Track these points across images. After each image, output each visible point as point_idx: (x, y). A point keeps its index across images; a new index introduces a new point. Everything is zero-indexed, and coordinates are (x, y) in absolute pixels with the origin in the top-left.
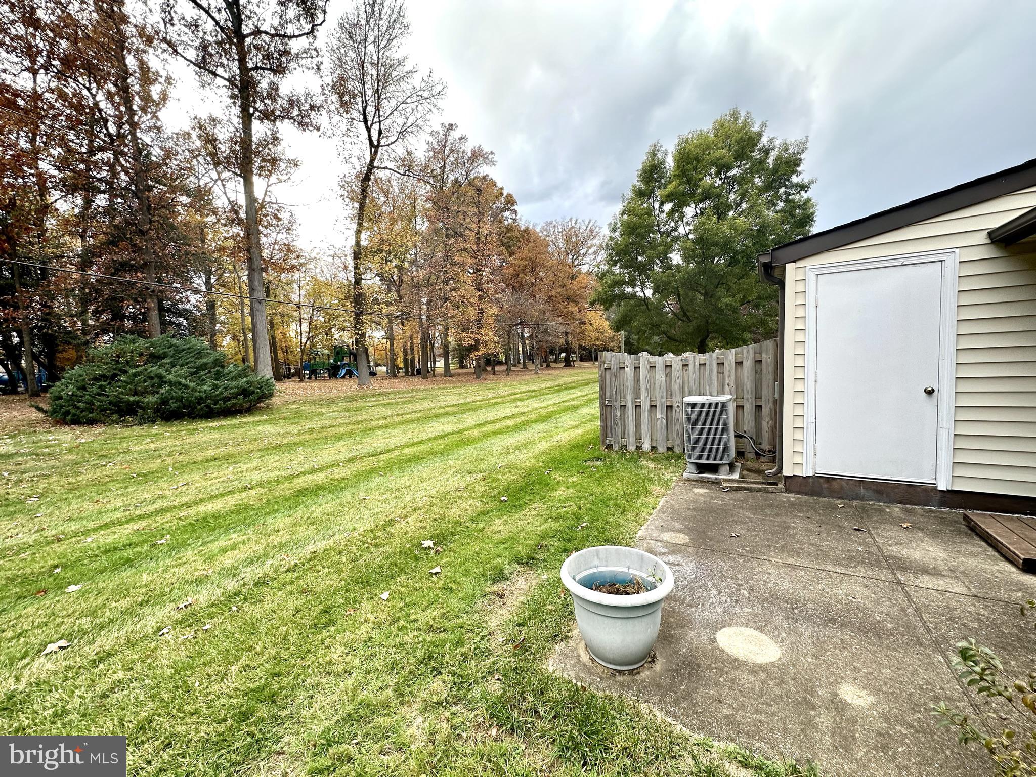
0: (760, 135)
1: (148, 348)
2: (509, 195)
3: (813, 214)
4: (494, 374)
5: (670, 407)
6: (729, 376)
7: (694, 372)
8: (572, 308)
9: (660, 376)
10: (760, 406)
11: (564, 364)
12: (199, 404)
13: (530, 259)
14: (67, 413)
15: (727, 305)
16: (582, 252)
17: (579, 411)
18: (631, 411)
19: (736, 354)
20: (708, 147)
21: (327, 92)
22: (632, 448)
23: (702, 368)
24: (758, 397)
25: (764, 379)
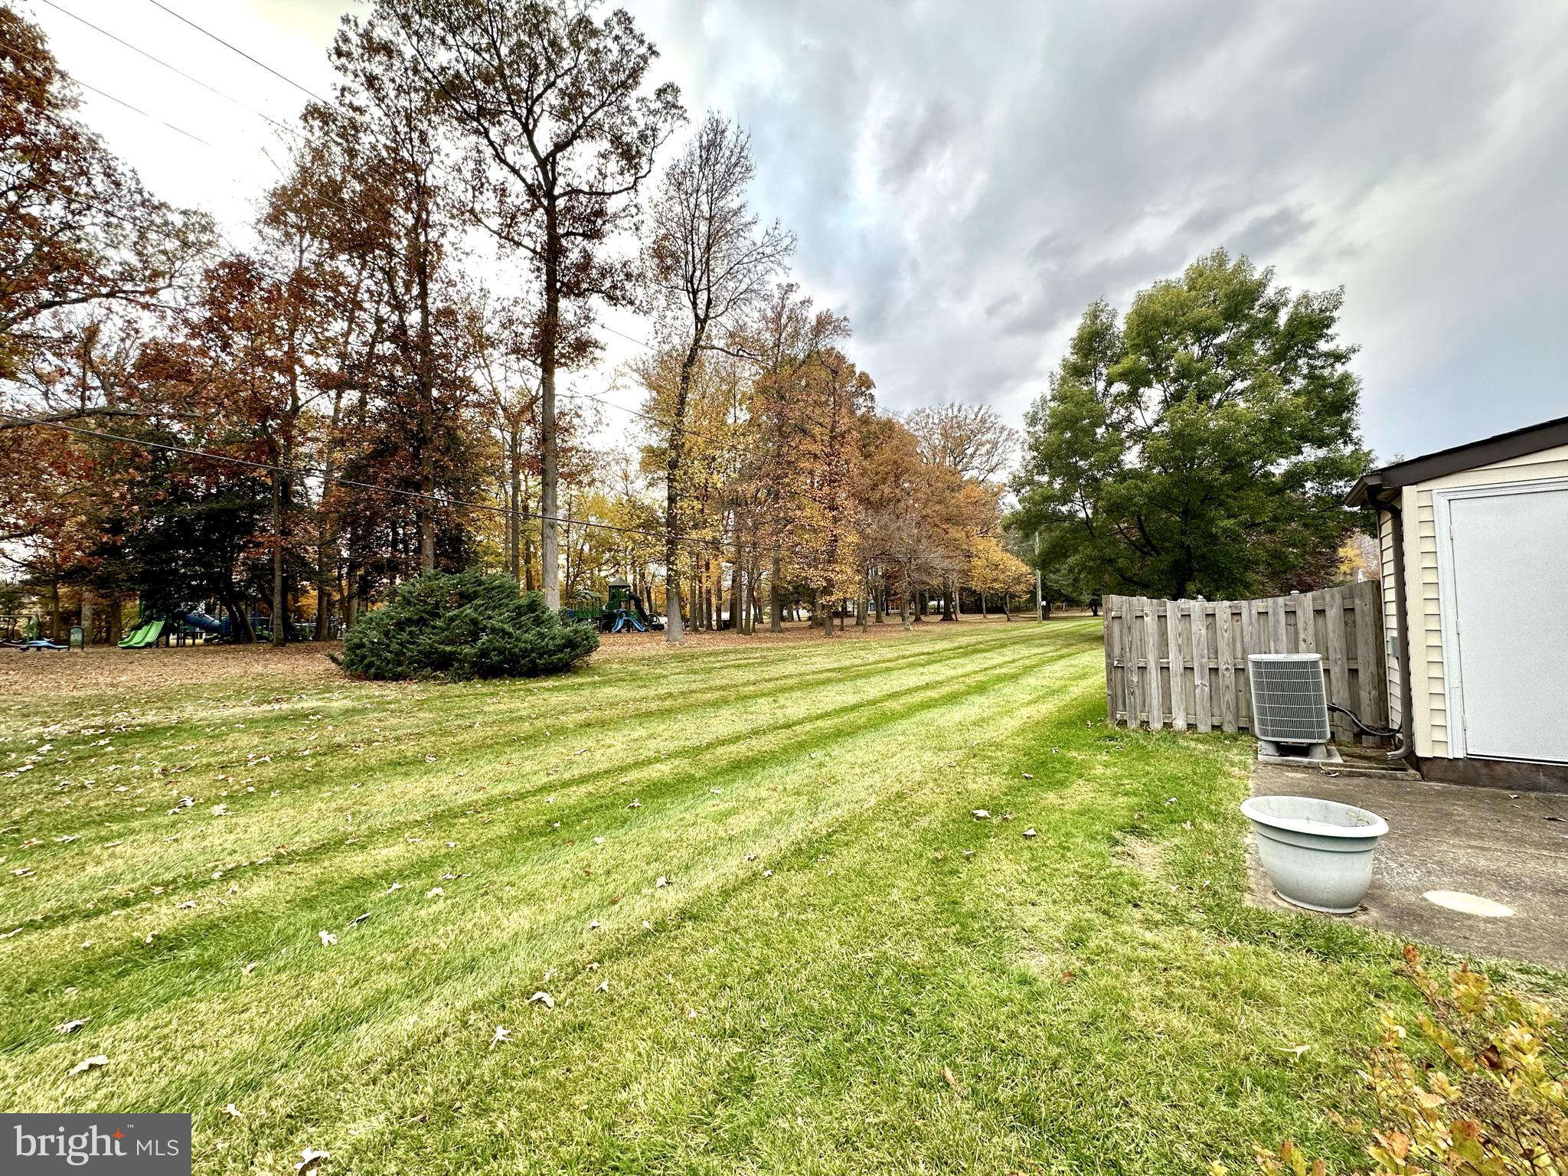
0: (1262, 285)
1: (455, 586)
2: (863, 374)
3: (1354, 394)
4: (842, 629)
5: (1214, 671)
6: (1305, 629)
7: (1251, 623)
8: (956, 533)
9: (1199, 627)
10: (1356, 671)
11: (941, 617)
12: (524, 658)
13: (895, 462)
14: (371, 665)
15: (1225, 530)
16: (969, 452)
17: (1023, 681)
18: (1154, 675)
19: (1314, 599)
20: (1183, 306)
21: (646, 257)
22: (1156, 725)
23: (1262, 618)
24: (1351, 657)
25: (1359, 634)
